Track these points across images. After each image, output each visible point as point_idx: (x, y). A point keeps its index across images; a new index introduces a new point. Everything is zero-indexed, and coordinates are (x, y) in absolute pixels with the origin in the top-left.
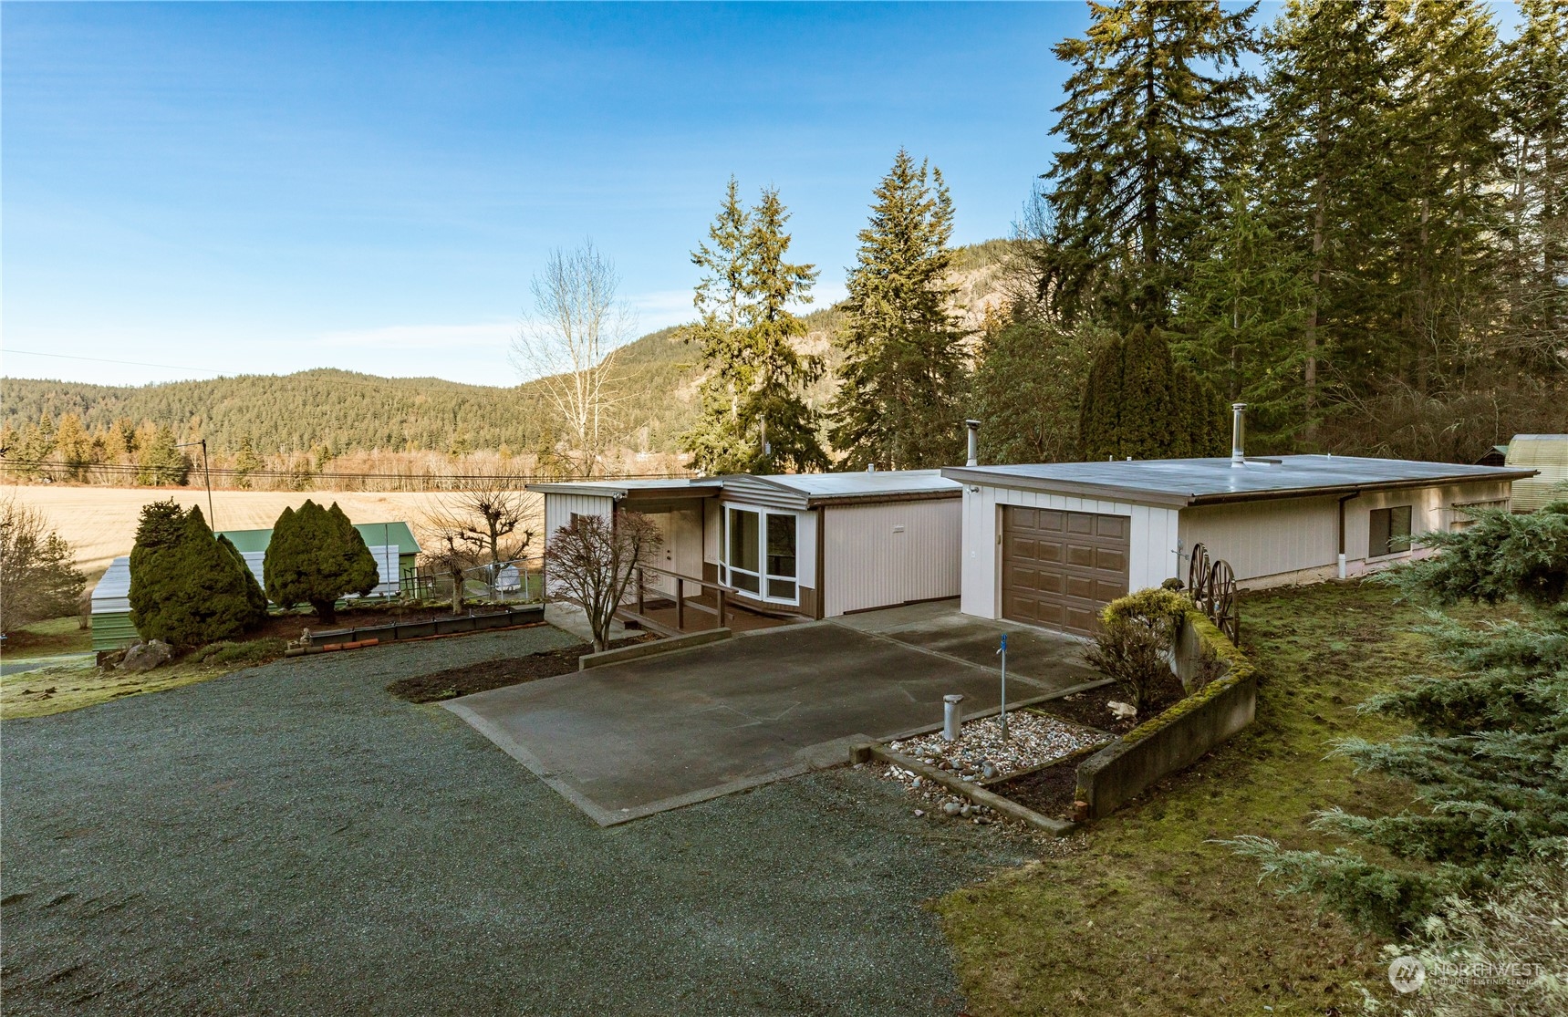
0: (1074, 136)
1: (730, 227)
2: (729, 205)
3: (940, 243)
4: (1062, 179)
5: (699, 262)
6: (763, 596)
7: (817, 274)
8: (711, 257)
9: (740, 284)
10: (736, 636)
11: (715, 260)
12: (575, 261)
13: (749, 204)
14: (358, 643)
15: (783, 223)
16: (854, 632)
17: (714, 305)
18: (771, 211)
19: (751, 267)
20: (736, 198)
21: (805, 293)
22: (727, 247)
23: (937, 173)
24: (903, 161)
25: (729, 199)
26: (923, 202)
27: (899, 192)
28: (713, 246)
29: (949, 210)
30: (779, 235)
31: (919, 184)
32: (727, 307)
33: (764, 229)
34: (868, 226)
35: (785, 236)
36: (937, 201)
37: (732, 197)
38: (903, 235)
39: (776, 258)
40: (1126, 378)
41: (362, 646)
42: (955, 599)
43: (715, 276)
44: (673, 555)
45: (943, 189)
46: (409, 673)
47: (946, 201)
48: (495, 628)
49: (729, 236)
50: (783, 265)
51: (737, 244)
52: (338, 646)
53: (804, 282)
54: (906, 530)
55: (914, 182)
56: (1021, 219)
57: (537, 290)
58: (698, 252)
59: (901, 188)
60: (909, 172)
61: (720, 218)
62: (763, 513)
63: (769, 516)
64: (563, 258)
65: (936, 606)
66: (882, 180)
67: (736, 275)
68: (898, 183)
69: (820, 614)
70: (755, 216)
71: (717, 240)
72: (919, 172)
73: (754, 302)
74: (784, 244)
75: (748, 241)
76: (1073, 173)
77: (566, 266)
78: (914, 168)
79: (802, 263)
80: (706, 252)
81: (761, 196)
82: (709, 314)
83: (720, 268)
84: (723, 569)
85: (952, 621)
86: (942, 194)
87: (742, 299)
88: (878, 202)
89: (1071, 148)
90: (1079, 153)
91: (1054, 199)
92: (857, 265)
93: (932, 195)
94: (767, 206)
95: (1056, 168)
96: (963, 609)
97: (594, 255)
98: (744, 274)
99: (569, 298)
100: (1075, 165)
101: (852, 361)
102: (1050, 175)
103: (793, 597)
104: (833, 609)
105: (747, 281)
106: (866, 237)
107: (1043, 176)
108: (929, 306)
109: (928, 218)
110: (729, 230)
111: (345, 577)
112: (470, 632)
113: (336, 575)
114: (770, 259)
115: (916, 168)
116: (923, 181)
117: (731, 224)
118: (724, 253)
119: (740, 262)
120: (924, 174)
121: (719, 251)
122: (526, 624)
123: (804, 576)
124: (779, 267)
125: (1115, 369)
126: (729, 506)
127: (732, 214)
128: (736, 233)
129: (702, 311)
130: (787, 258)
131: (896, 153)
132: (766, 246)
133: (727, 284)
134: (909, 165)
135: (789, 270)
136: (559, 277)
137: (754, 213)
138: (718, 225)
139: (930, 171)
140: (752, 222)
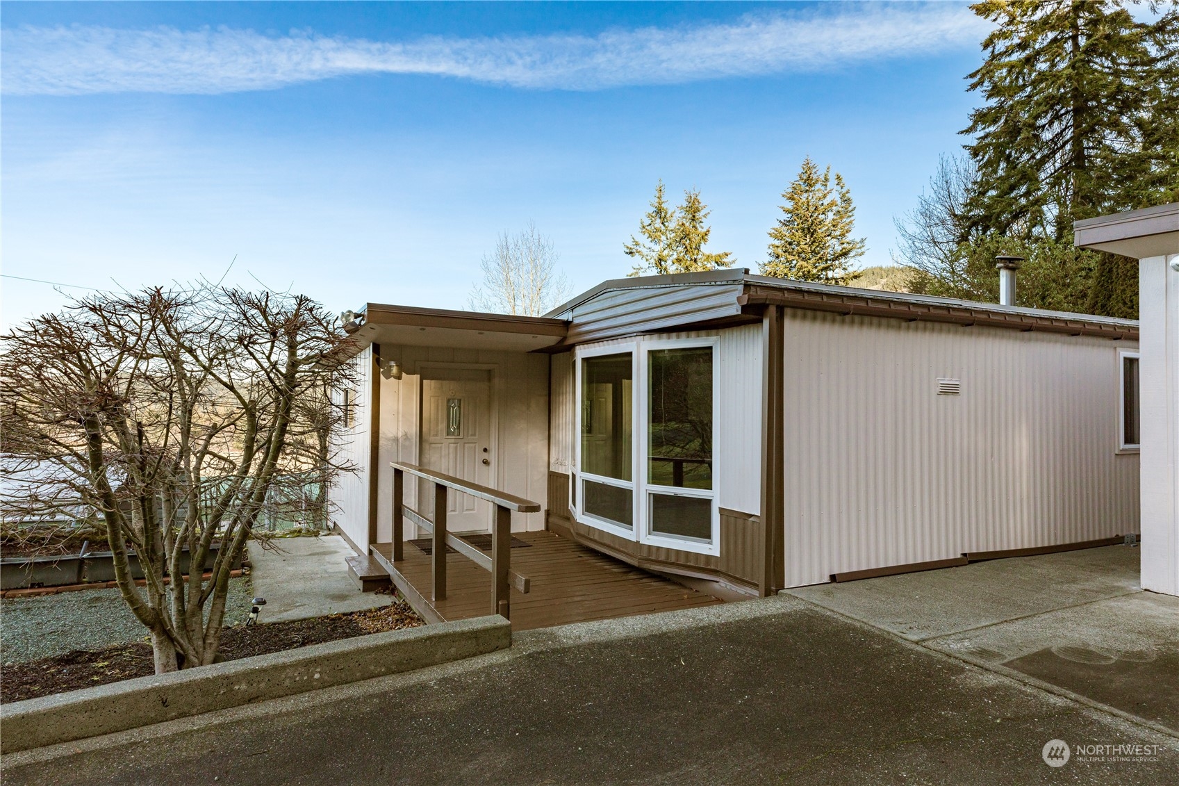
0: (995, 91)
1: (658, 224)
2: (656, 205)
3: (843, 235)
4: (982, 134)
5: (631, 253)
7: (733, 261)
8: (641, 249)
9: (666, 270)
11: (644, 251)
12: (520, 243)
13: (675, 205)
15: (703, 220)
18: (693, 210)
19: (675, 256)
20: (663, 199)
22: (655, 240)
23: (838, 178)
24: (808, 168)
25: (657, 200)
26: (826, 202)
27: (805, 195)
28: (644, 240)
29: (850, 209)
30: (700, 229)
31: (823, 188)
33: (687, 225)
34: (777, 225)
35: (705, 230)
36: (839, 202)
37: (660, 198)
38: (810, 231)
39: (698, 248)
43: (645, 264)
44: (492, 457)
45: (844, 191)
47: (847, 201)
49: (656, 230)
50: (703, 255)
51: (663, 238)
54: (963, 390)
55: (818, 186)
56: (929, 194)
57: (487, 268)
58: (630, 244)
59: (807, 191)
60: (814, 176)
61: (649, 216)
62: (640, 350)
63: (652, 354)
64: (510, 241)
66: (790, 185)
67: (663, 263)
68: (803, 187)
70: (679, 215)
71: (647, 235)
72: (822, 178)
74: (704, 237)
75: (674, 234)
76: (992, 129)
77: (511, 246)
78: (818, 173)
79: (721, 252)
80: (637, 244)
81: (685, 197)
83: (649, 258)
86: (844, 195)
88: (789, 205)
89: (993, 102)
90: (1000, 108)
91: (975, 152)
92: (767, 259)
93: (835, 196)
94: (690, 205)
95: (974, 124)
97: (536, 236)
98: (669, 262)
99: (514, 275)
100: (995, 121)
102: (968, 131)
103: (706, 534)
104: (805, 570)
105: (671, 269)
106: (777, 235)
107: (962, 132)
109: (831, 216)
110: (657, 226)
114: (692, 249)
115: (820, 173)
116: (826, 185)
117: (658, 221)
118: (652, 245)
119: (666, 252)
120: (826, 180)
121: (648, 243)
123: (733, 485)
124: (700, 257)
126: (581, 354)
127: (659, 212)
128: (663, 228)
130: (706, 248)
131: (802, 162)
132: (689, 239)
133: (654, 270)
134: (814, 170)
135: (708, 257)
136: (505, 258)
137: (678, 211)
138: (647, 222)
139: (832, 177)
140: (677, 218)
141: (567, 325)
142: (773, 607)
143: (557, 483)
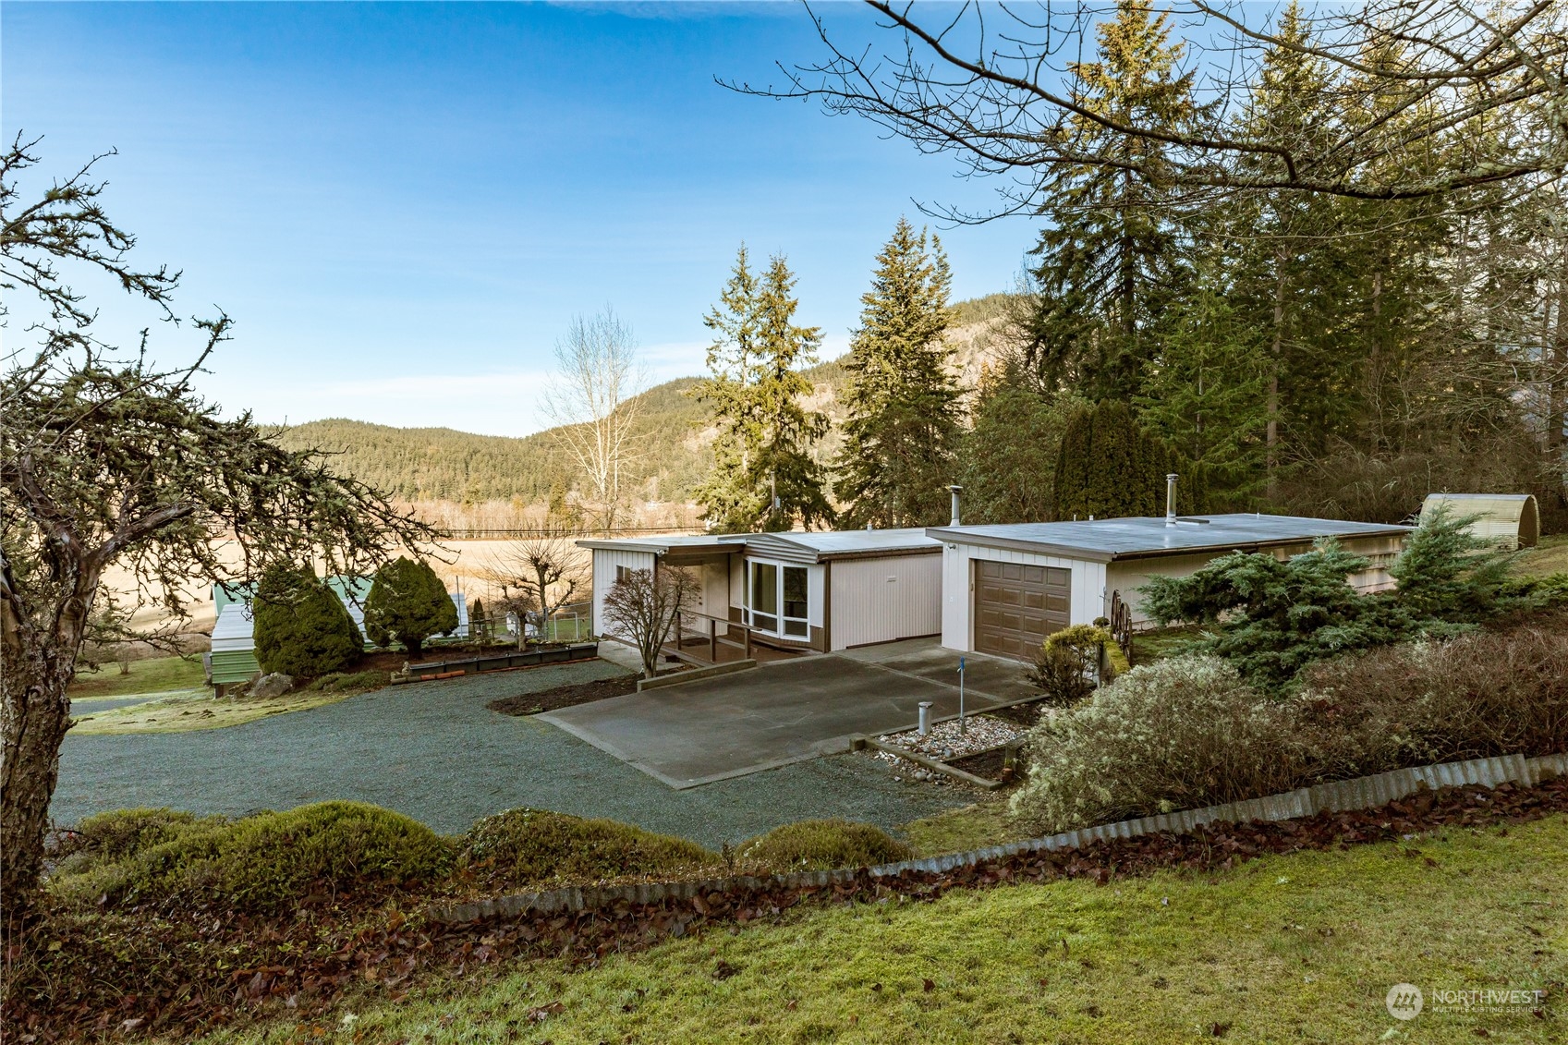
0: (1058, 216)
1: (740, 292)
2: (739, 270)
3: (938, 306)
4: (1048, 254)
5: (711, 324)
6: (780, 634)
7: (823, 336)
8: (723, 320)
9: (750, 347)
10: (760, 665)
11: (726, 323)
12: (596, 326)
13: (759, 270)
14: (448, 674)
15: (790, 288)
16: (854, 662)
17: (725, 365)
18: (779, 277)
19: (760, 329)
20: (746, 264)
21: (811, 354)
22: (739, 311)
23: (936, 239)
24: (903, 229)
25: (740, 265)
26: (922, 267)
27: (900, 258)
28: (724, 309)
29: (947, 275)
30: (787, 299)
31: (919, 250)
32: (738, 367)
33: (773, 294)
34: (871, 289)
35: (792, 300)
36: (936, 266)
37: (742, 262)
38: (903, 299)
39: (784, 321)
40: (1093, 445)
41: (452, 677)
42: (937, 636)
43: (727, 338)
44: (704, 601)
45: (941, 255)
46: (497, 695)
47: (945, 267)
48: (558, 662)
49: (739, 300)
50: (790, 328)
51: (747, 308)
52: (432, 676)
53: (811, 344)
54: (897, 579)
55: (914, 248)
57: (561, 353)
58: (710, 315)
59: (902, 254)
60: (909, 239)
61: (731, 283)
62: (780, 566)
63: (785, 568)
64: (585, 323)
65: (922, 641)
66: (884, 247)
67: (747, 337)
68: (899, 249)
69: (827, 648)
70: (763, 281)
71: (729, 304)
72: (918, 239)
73: (763, 362)
74: (792, 308)
75: (758, 305)
76: (1057, 249)
77: (587, 330)
79: (809, 327)
80: (718, 315)
81: (770, 262)
82: (721, 374)
83: (731, 330)
84: (747, 613)
85: (934, 653)
86: (941, 260)
87: (751, 359)
88: (880, 267)
89: (1055, 227)
90: (1063, 231)
91: (1039, 274)
92: (861, 327)
93: (932, 261)
94: (776, 271)
95: (1042, 245)
96: (943, 644)
97: (614, 320)
98: (754, 336)
99: (590, 361)
100: (1060, 242)
101: (856, 417)
102: (1036, 251)
103: (805, 634)
104: (838, 645)
105: (757, 343)
106: (869, 300)
107: (1030, 252)
108: (928, 365)
110: (739, 294)
111: (433, 620)
112: (538, 665)
113: (426, 618)
114: (778, 322)
115: (915, 235)
116: (922, 247)
117: (741, 289)
118: (734, 316)
119: (750, 324)
120: (923, 241)
121: (730, 314)
122: (583, 658)
123: (814, 617)
124: (786, 330)
125: (1083, 438)
126: (751, 560)
127: (742, 278)
128: (746, 297)
129: (714, 371)
130: (794, 321)
131: (896, 221)
132: (775, 310)
133: (738, 345)
134: (909, 232)
135: (796, 332)
136: (580, 340)
137: (763, 278)
138: (729, 289)
139: (929, 238)
140: (762, 287)
141: (743, 546)
142: (826, 656)
143: (734, 613)
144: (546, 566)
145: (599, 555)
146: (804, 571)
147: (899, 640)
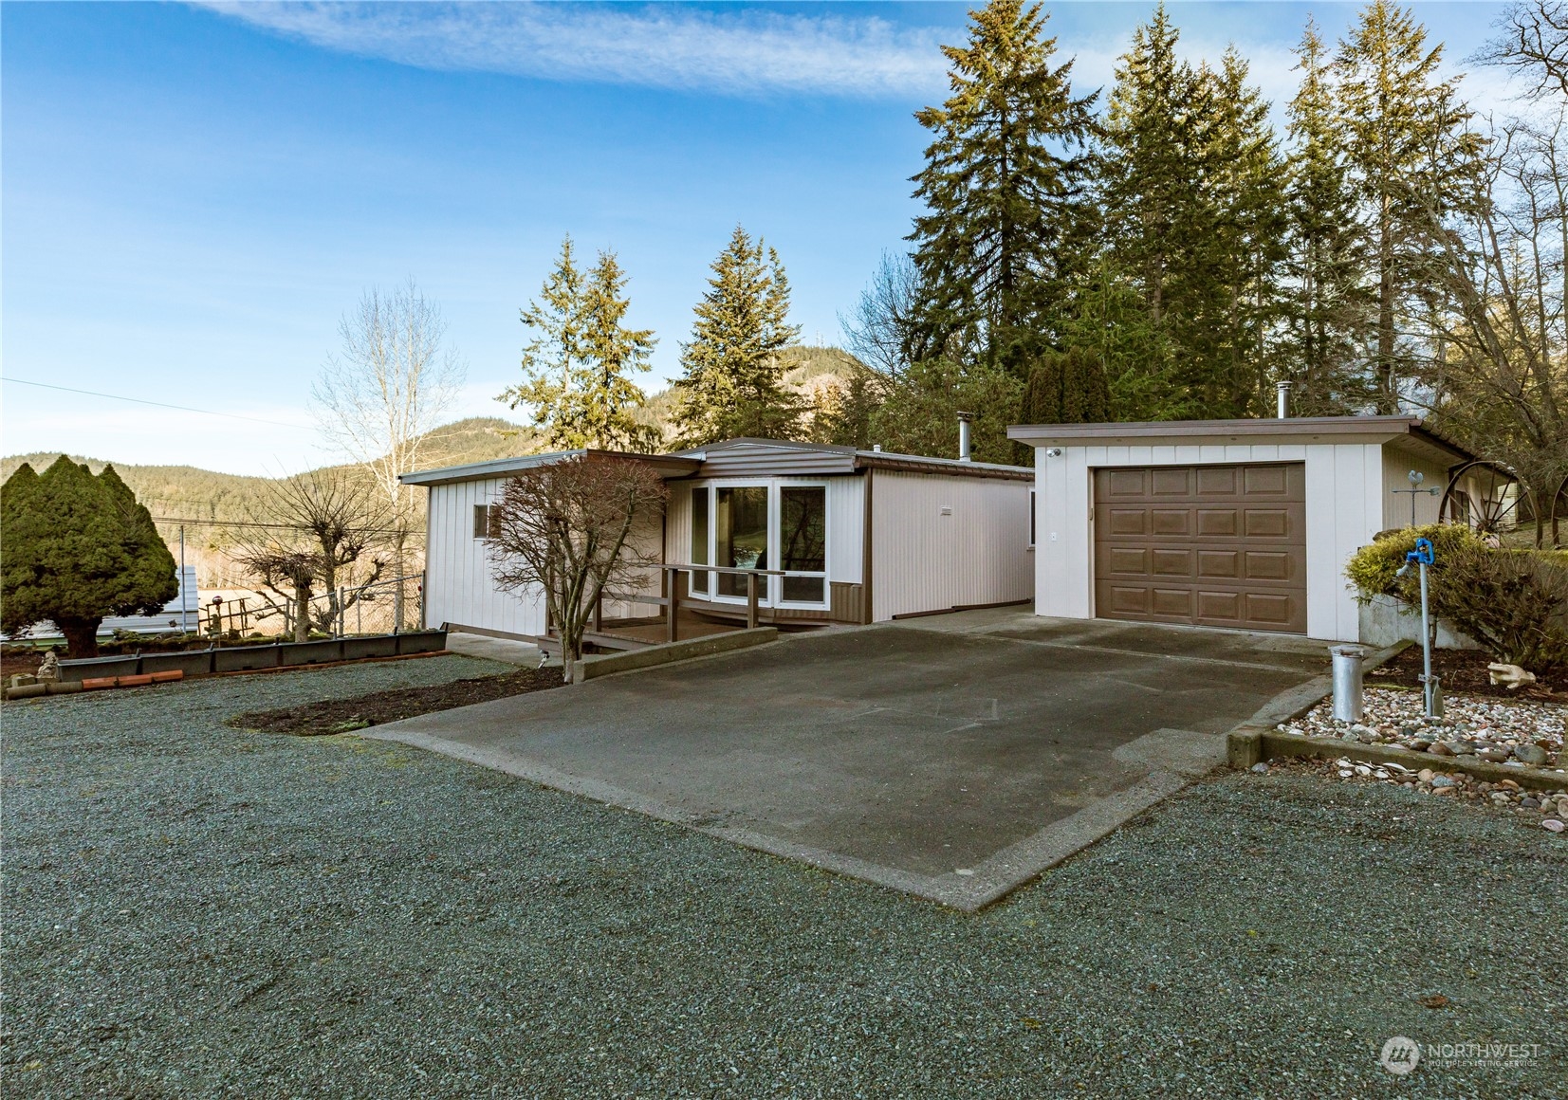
0: (935, 201)
1: (564, 287)
2: (563, 264)
3: (777, 320)
4: (924, 242)
5: (529, 322)
6: (774, 600)
7: (656, 342)
8: (542, 318)
9: (574, 346)
10: (784, 638)
11: (547, 321)
12: (393, 303)
13: (586, 266)
14: (147, 677)
15: (620, 288)
17: (544, 368)
18: (608, 275)
19: (586, 330)
20: (571, 258)
21: (643, 361)
22: (561, 308)
23: (772, 252)
24: (740, 238)
25: (564, 259)
26: (760, 279)
27: (736, 268)
28: (546, 306)
29: (785, 289)
30: (615, 300)
31: (755, 262)
32: (559, 372)
33: (601, 292)
34: (703, 300)
35: (622, 301)
36: (773, 280)
37: (567, 256)
38: (741, 310)
39: (613, 323)
40: (1066, 401)
41: (154, 682)
42: (1025, 604)
43: (547, 338)
45: (779, 268)
46: (254, 706)
47: (782, 280)
48: (371, 657)
49: (562, 296)
50: (620, 331)
51: (571, 306)
52: (110, 681)
53: (642, 349)
55: (751, 260)
56: (873, 291)
57: (347, 332)
58: (529, 311)
59: (738, 264)
60: (746, 248)
61: (554, 277)
62: (774, 487)
63: (785, 491)
64: (380, 297)
66: (720, 255)
67: (570, 337)
68: (735, 259)
69: (869, 620)
70: (590, 278)
71: (550, 301)
72: (755, 251)
73: (588, 367)
74: (621, 310)
75: (584, 304)
76: (934, 238)
77: (382, 307)
78: (751, 245)
79: (642, 329)
80: (538, 312)
81: (598, 258)
82: (539, 379)
83: (552, 329)
85: (1021, 622)
86: (778, 273)
87: (574, 364)
88: (718, 278)
89: (934, 212)
90: (940, 218)
91: (918, 261)
92: (692, 340)
93: (768, 274)
94: (604, 268)
95: (918, 231)
96: (1037, 612)
97: (417, 298)
98: (578, 337)
99: (385, 344)
100: (935, 231)
101: (686, 437)
102: (913, 237)
103: (820, 598)
104: (882, 614)
105: (581, 345)
106: (701, 311)
107: (907, 238)
108: (763, 383)
109: (764, 295)
110: (562, 290)
111: (123, 579)
112: (336, 662)
113: (108, 575)
114: (607, 323)
115: (752, 246)
116: (759, 259)
117: (565, 284)
118: (556, 314)
119: (574, 324)
120: (759, 253)
121: (552, 311)
122: (421, 653)
124: (616, 332)
125: (1054, 391)
126: (713, 485)
127: (566, 272)
128: (570, 294)
129: (531, 374)
130: (624, 323)
131: (733, 229)
132: (602, 311)
133: (560, 346)
134: (746, 242)
135: (627, 335)
136: (373, 318)
137: (589, 275)
138: (551, 284)
139: (765, 250)
140: (588, 283)
141: (700, 463)
142: (873, 628)
144: (339, 535)
145: (441, 493)
146: (820, 493)
147: (957, 609)
